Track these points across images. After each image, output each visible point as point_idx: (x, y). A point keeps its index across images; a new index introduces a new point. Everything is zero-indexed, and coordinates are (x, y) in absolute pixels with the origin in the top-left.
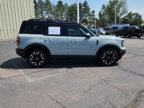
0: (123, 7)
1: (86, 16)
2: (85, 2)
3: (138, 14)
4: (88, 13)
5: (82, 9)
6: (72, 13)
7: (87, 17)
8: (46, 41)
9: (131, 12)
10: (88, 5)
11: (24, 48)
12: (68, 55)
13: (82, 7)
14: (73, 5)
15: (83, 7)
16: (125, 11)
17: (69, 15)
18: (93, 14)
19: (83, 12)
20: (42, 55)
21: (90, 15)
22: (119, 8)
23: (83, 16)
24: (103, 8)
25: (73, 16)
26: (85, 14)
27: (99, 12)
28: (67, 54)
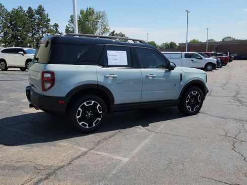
0: (102, 23)
1: (43, 33)
2: (40, 7)
3: (123, 35)
4: (47, 28)
5: (35, 19)
6: (16, 25)
7: (46, 33)
8: (108, 77)
9: (114, 32)
10: (46, 13)
11: (64, 95)
12: (140, 103)
13: (34, 16)
14: (17, 10)
15: (37, 16)
16: (105, 30)
17: (8, 27)
18: (56, 29)
19: (38, 24)
20: (99, 105)
21: (51, 31)
22: (96, 24)
23: (38, 31)
24: (71, 21)
25: (18, 30)
26: (42, 28)
27: (65, 28)
28: (138, 101)
